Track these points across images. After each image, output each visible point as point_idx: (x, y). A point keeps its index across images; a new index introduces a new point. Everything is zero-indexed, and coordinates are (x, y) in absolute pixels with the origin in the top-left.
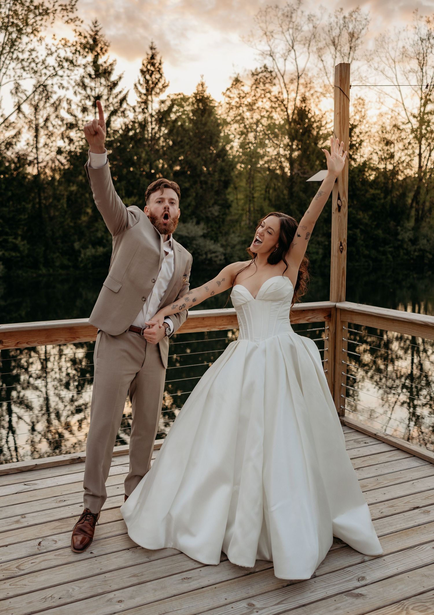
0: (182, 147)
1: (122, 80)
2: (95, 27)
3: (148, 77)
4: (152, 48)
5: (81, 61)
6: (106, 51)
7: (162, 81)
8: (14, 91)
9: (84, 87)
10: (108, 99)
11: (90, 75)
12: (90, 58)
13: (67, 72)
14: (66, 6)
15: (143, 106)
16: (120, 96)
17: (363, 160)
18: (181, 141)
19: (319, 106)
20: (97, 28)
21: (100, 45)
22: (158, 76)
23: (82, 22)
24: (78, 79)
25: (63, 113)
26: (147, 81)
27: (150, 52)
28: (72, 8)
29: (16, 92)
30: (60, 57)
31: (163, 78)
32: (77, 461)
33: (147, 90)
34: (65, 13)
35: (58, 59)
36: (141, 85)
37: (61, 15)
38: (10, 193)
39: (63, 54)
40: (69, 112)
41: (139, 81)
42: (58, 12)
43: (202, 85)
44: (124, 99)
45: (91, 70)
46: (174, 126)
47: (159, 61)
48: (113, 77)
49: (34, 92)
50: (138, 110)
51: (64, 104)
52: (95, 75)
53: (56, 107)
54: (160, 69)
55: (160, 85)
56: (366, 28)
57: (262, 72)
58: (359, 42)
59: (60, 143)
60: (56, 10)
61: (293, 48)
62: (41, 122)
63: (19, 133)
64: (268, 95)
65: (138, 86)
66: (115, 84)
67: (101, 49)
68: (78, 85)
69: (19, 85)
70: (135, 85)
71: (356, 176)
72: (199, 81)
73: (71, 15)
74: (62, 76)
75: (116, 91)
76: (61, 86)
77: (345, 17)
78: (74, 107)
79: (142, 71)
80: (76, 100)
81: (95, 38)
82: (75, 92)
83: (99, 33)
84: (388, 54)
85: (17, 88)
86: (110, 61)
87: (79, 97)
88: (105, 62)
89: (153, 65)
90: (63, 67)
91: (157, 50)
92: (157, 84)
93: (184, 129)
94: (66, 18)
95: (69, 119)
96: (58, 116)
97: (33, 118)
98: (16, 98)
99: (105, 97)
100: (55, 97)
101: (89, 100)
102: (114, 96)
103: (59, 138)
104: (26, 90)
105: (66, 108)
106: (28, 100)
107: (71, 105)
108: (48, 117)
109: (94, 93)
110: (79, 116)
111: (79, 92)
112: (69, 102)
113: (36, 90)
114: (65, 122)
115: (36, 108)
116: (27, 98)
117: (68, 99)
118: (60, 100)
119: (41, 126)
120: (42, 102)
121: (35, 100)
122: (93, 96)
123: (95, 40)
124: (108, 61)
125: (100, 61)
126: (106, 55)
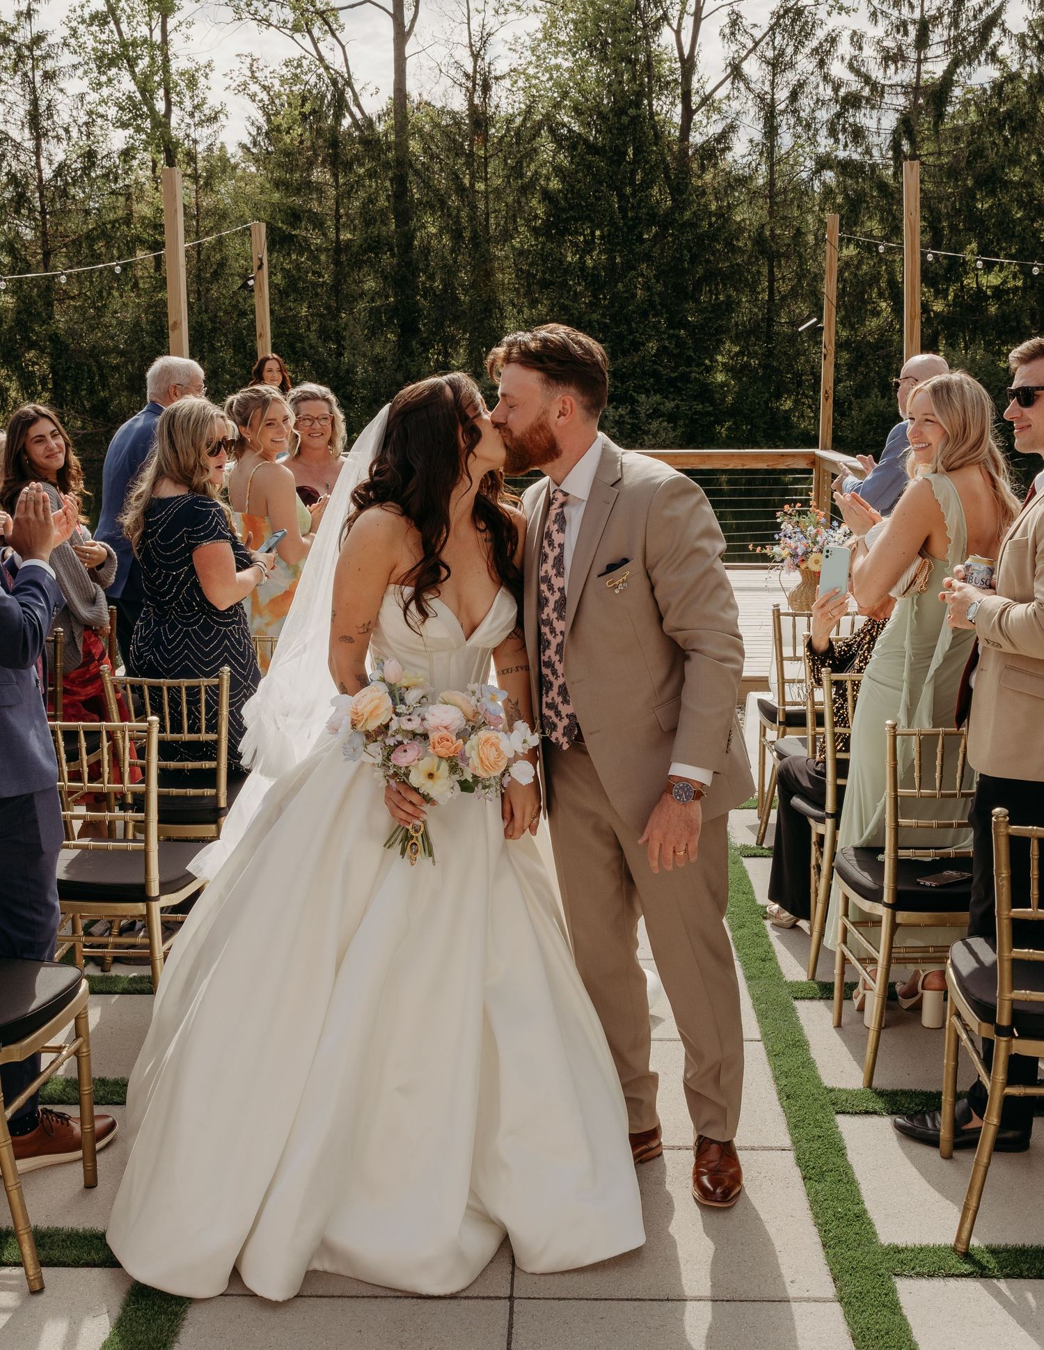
8: (727, 31)
16: (985, 14)
29: (733, 34)
38: (700, 270)
40: (853, 65)
44: (995, 18)
49: (772, 28)
53: (822, 56)
59: (824, 144)
62: (782, 95)
63: (732, 128)
69: (739, 16)
78: (867, 50)
80: (874, 32)
82: (873, 14)
85: (734, 23)
95: (854, 84)
96: (826, 78)
97: (767, 88)
98: (734, 47)
99: (947, 20)
100: (821, 34)
101: (906, 33)
102: (971, 14)
103: (824, 132)
104: (755, 25)
105: (848, 57)
106: (759, 48)
107: (861, 48)
108: (801, 85)
109: (917, 15)
110: (877, 73)
111: (882, 12)
112: (857, 40)
113: (777, 24)
114: (842, 92)
115: (777, 65)
116: (756, 44)
117: (854, 33)
118: (832, 40)
119: (782, 106)
120: (790, 50)
121: (774, 48)
122: (914, 22)
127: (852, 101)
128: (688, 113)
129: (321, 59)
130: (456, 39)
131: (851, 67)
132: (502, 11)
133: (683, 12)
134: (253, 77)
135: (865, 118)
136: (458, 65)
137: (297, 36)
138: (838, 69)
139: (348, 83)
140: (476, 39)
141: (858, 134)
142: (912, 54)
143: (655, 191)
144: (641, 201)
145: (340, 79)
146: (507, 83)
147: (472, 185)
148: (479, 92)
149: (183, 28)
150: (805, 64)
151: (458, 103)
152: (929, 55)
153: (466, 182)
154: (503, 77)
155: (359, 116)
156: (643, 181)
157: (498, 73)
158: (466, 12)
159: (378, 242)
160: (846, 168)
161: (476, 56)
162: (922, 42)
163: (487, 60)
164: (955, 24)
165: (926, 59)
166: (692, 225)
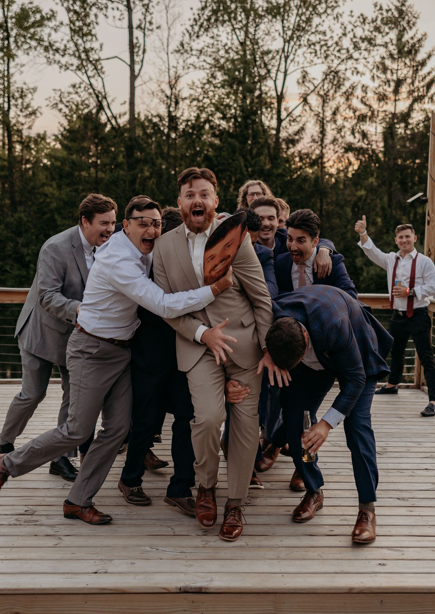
1: (432, 58)
5: (381, 39)
6: (414, 24)
8: (301, 81)
9: (385, 70)
11: (392, 56)
12: (393, 34)
13: (365, 54)
16: (429, 79)
21: (407, 18)
24: (378, 60)
29: (303, 82)
30: (356, 37)
35: (354, 40)
39: (360, 33)
40: (364, 101)
45: (393, 48)
48: (420, 57)
49: (323, 80)
51: (359, 92)
52: (399, 54)
53: (348, 96)
59: (349, 138)
62: (328, 114)
63: (302, 129)
66: (423, 64)
67: (408, 22)
68: (378, 67)
69: (306, 73)
74: (357, 60)
75: (424, 71)
76: (356, 71)
78: (370, 94)
80: (373, 86)
81: (402, 10)
82: (373, 77)
83: (407, 4)
85: (304, 77)
86: (419, 36)
87: (377, 83)
88: (412, 38)
95: (363, 110)
96: (349, 107)
97: (320, 110)
98: (304, 88)
99: (409, 81)
100: (347, 84)
101: (389, 86)
102: (421, 78)
103: (349, 133)
104: (314, 79)
105: (360, 97)
106: (317, 90)
107: (366, 93)
108: (337, 109)
109: (395, 77)
110: (375, 105)
111: (377, 76)
112: (365, 89)
113: (326, 78)
114: (357, 113)
115: (325, 99)
116: (316, 87)
117: (363, 86)
118: (353, 87)
119: (328, 119)
120: (332, 92)
121: (324, 90)
122: (393, 80)
123: (401, 12)
124: (417, 36)
125: (406, 37)
126: (414, 29)
127: (362, 118)
128: (280, 121)
129: (91, 85)
130: (162, 79)
131: (362, 101)
132: (186, 67)
133: (278, 70)
134: (61, 101)
135: (369, 127)
136: (163, 91)
137: (79, 73)
138: (356, 103)
139: (105, 98)
140: (173, 78)
141: (364, 135)
142: (392, 96)
143: (262, 158)
144: (256, 162)
145: (100, 95)
146: (188, 102)
147: (168, 151)
148: (173, 104)
149: (19, 67)
150: (339, 99)
151: (163, 111)
152: (400, 97)
153: (166, 150)
154: (185, 98)
155: (109, 114)
156: (257, 153)
157: (184, 97)
158: (167, 66)
159: (118, 178)
160: (359, 151)
161: (172, 87)
162: (396, 92)
163: (178, 89)
164: (413, 83)
165: (399, 99)
166: (282, 175)
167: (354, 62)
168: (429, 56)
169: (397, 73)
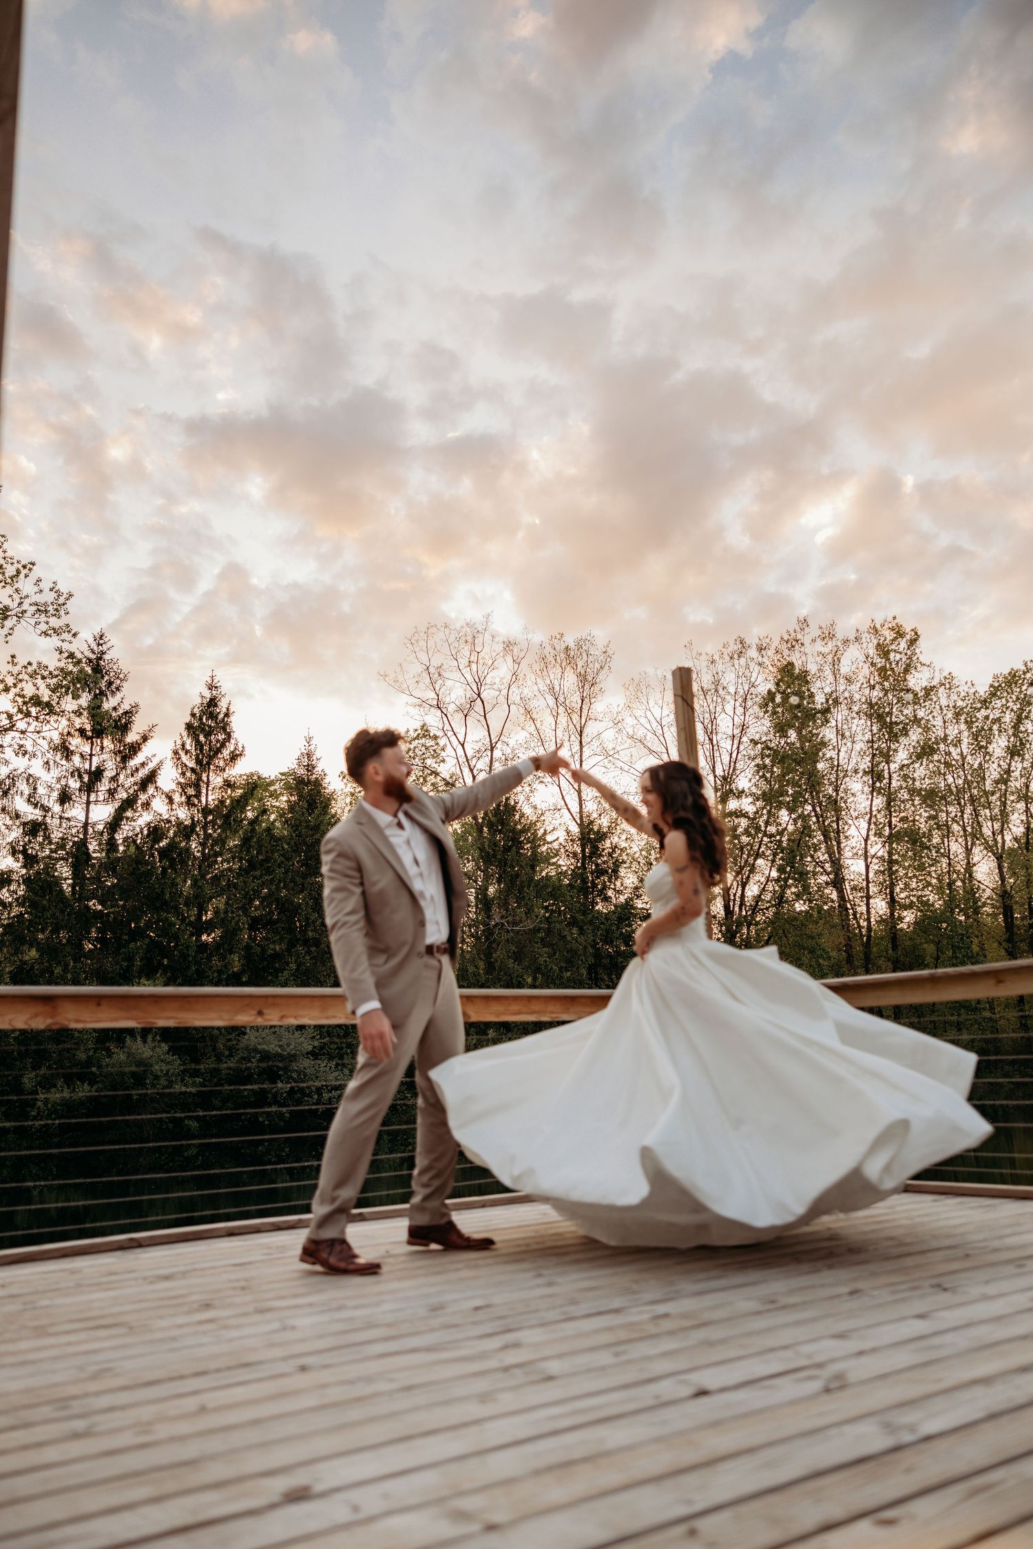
0: (269, 871)
1: (150, 743)
2: (99, 644)
3: (202, 738)
4: (211, 687)
5: (69, 704)
6: (118, 689)
7: (230, 747)
9: (67, 753)
10: (114, 779)
11: (82, 732)
12: (85, 699)
13: (34, 725)
14: (46, 604)
15: (191, 791)
16: (143, 773)
17: (622, 899)
18: (267, 860)
19: (532, 799)
20: (105, 648)
21: (106, 678)
22: (221, 737)
23: (75, 635)
24: (57, 739)
25: (21, 805)
26: (199, 745)
27: (208, 695)
28: (57, 610)
30: (23, 696)
31: (232, 741)
32: (358, 1218)
33: (199, 762)
34: (43, 618)
35: (20, 700)
36: (187, 752)
37: (33, 621)
39: (29, 691)
40: (32, 800)
41: (183, 745)
42: (28, 614)
43: (309, 755)
44: (151, 778)
45: (84, 722)
46: (253, 830)
47: (224, 710)
48: (132, 737)
50: (177, 798)
51: (23, 787)
52: (92, 731)
54: (227, 724)
55: (226, 753)
56: (607, 667)
57: (417, 738)
58: (596, 688)
60: (24, 612)
61: (479, 695)
64: (431, 779)
65: (182, 754)
66: (135, 749)
67: (110, 683)
68: (55, 749)
70: (176, 753)
71: (614, 928)
72: (299, 747)
73: (54, 622)
74: (23, 732)
75: (133, 763)
76: (21, 751)
77: (567, 648)
78: (41, 790)
79: (189, 727)
80: (47, 778)
81: (98, 665)
82: (47, 763)
83: (106, 657)
84: (648, 713)
86: (126, 706)
88: (115, 709)
89: (213, 716)
90: (28, 715)
91: (223, 690)
92: (219, 751)
93: (272, 837)
94: (43, 627)
99: (110, 774)
102: (130, 771)
105: (25, 794)
107: (36, 788)
109: (87, 766)
111: (55, 763)
112: (33, 782)
117: (30, 776)
123: (97, 669)
124: (122, 706)
125: (107, 706)
126: (119, 696)
131: (29, 800)
142: (80, 796)
152: (96, 799)
167: (17, 735)
168: (145, 739)
169: (91, 760)
